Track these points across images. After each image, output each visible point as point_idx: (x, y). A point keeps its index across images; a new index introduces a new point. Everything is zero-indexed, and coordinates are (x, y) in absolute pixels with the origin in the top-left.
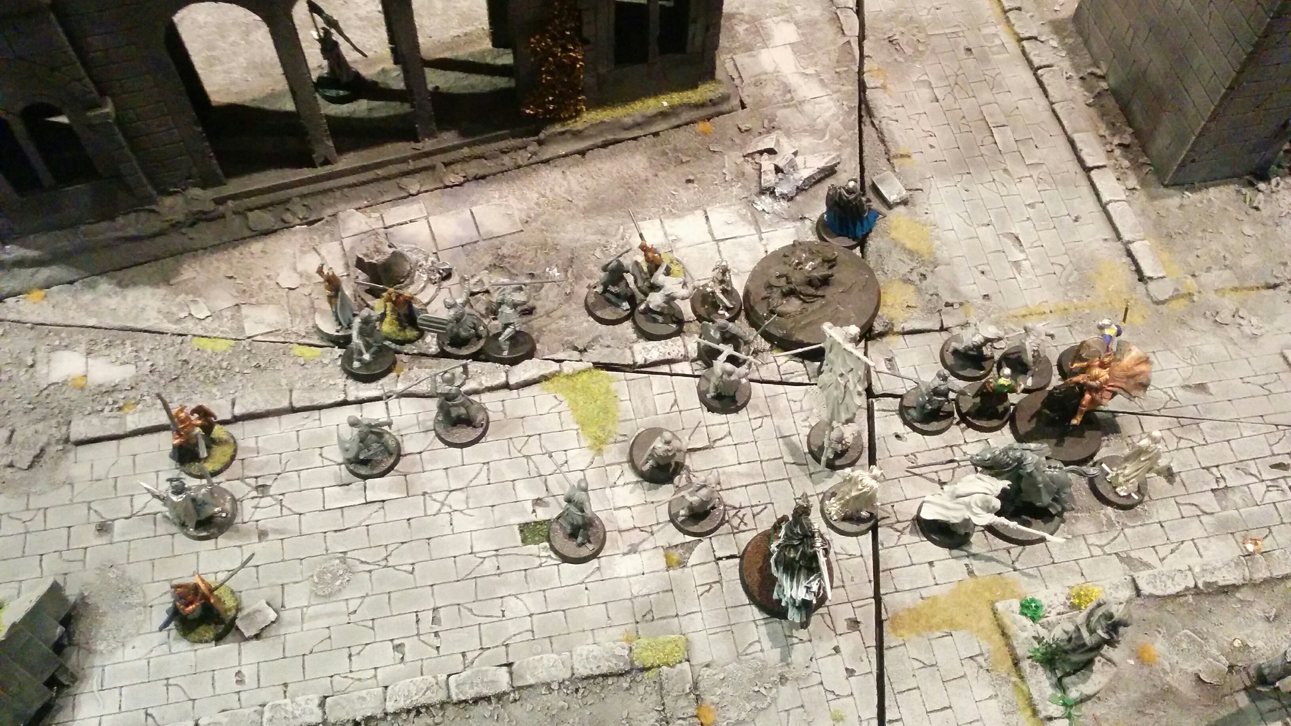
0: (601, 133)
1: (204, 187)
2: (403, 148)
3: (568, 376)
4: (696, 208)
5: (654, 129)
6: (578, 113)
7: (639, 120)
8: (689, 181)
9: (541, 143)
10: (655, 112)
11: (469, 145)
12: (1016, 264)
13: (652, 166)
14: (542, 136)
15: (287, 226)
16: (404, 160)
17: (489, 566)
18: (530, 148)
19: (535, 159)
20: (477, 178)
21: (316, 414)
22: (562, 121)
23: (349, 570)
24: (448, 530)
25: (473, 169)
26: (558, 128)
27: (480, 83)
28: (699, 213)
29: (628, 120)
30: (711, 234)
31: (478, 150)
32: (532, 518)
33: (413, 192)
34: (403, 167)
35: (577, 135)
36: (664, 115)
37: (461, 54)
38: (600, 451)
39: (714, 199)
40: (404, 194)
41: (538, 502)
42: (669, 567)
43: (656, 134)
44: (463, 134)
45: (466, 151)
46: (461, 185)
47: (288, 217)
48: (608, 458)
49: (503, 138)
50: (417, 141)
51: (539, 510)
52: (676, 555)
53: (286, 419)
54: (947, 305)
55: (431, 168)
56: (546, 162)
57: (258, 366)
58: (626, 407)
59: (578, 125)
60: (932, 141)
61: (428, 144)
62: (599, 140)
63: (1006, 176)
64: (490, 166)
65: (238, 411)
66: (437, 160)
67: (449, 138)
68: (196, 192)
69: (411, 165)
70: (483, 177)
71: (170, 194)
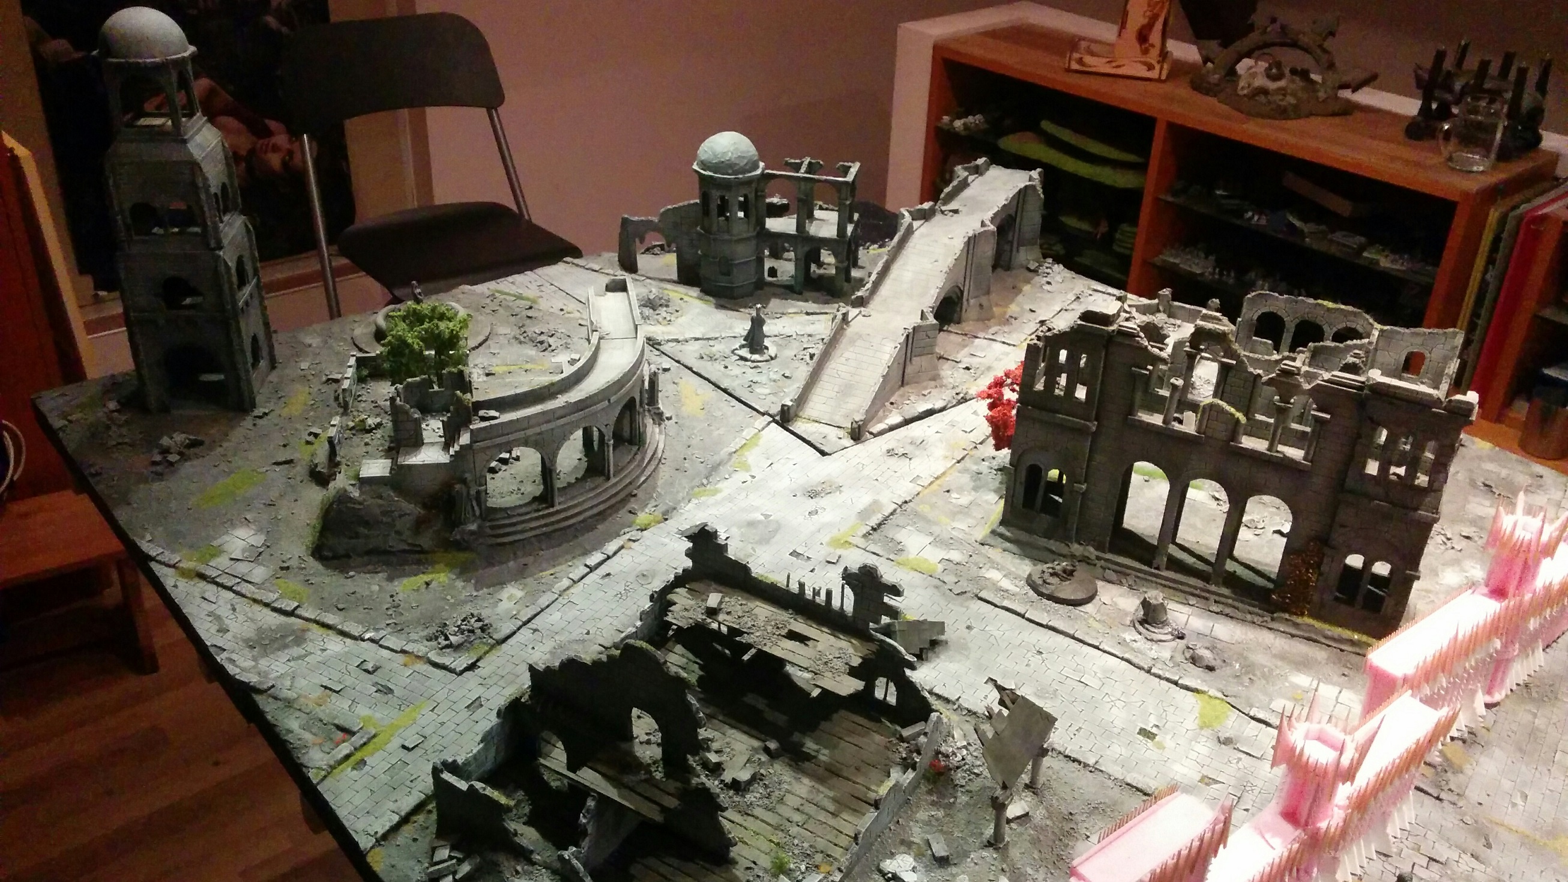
0: (1310, 631)
1: (1097, 549)
2: (1200, 583)
3: (1210, 697)
4: (1339, 686)
5: (1343, 647)
6: (1302, 614)
7: (1336, 637)
8: (1344, 675)
9: (1273, 619)
10: (1347, 638)
11: (1234, 600)
12: (1514, 805)
13: (1327, 659)
14: (1275, 615)
15: (1121, 584)
16: (1196, 588)
17: (1116, 731)
18: (1265, 619)
19: (1264, 624)
20: (1227, 615)
21: (1081, 644)
22: (1292, 613)
23: (1056, 696)
24: (1108, 709)
25: (1228, 610)
26: (1287, 616)
27: (1260, 581)
28: (1337, 689)
29: (1329, 633)
30: (1337, 698)
31: (1236, 604)
32: (1149, 729)
33: (1191, 603)
34: (1192, 590)
35: (1296, 625)
36: (1352, 643)
37: (1260, 567)
38: (1201, 728)
39: (1351, 688)
40: (1186, 602)
41: (1157, 726)
42: (1199, 781)
43: (1342, 650)
44: (1234, 592)
45: (1230, 601)
46: (1217, 613)
47: (1124, 581)
48: (1203, 732)
49: (1254, 606)
50: (1208, 583)
51: (1154, 728)
52: (1206, 780)
53: (1068, 639)
54: (1450, 790)
55: (1207, 599)
56: (1270, 629)
57: (1069, 617)
58: (1229, 723)
59: (1299, 620)
60: (1512, 735)
61: (1213, 588)
62: (1306, 635)
63: (1547, 772)
64: (1239, 615)
65: (1050, 624)
66: (1213, 597)
67: (1225, 591)
68: (1092, 549)
69: (1198, 592)
70: (1231, 617)
71: (1081, 544)
